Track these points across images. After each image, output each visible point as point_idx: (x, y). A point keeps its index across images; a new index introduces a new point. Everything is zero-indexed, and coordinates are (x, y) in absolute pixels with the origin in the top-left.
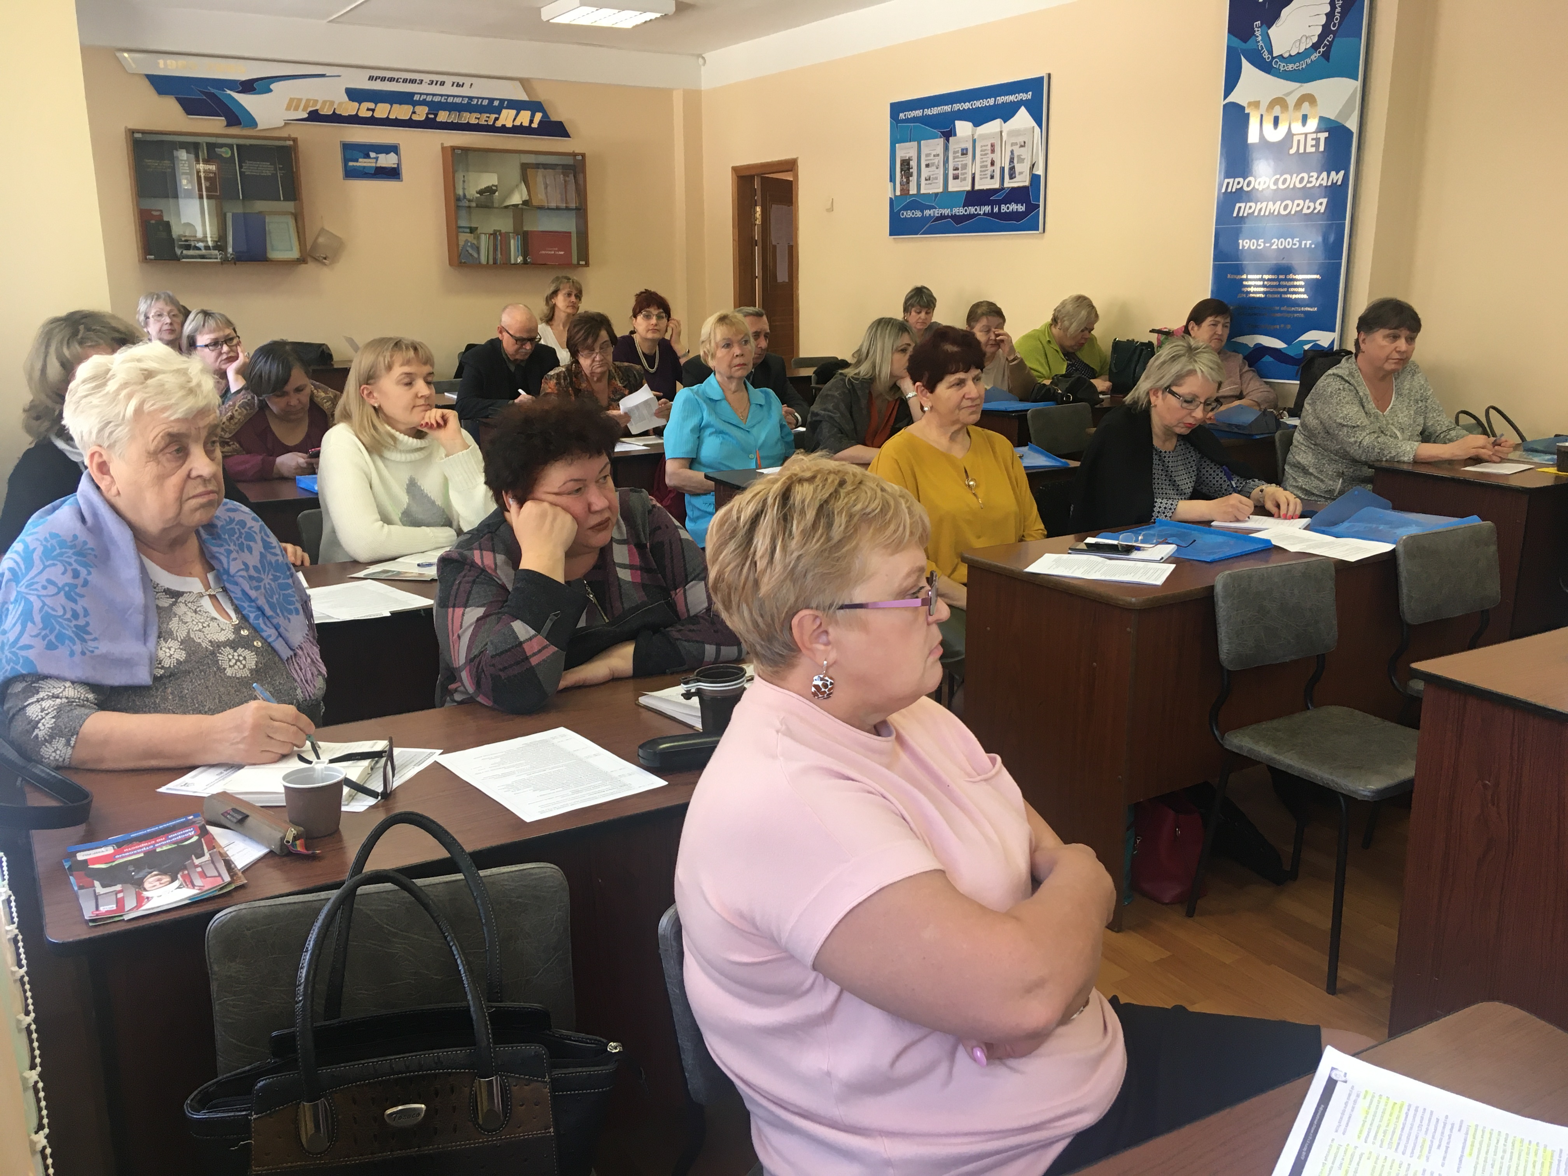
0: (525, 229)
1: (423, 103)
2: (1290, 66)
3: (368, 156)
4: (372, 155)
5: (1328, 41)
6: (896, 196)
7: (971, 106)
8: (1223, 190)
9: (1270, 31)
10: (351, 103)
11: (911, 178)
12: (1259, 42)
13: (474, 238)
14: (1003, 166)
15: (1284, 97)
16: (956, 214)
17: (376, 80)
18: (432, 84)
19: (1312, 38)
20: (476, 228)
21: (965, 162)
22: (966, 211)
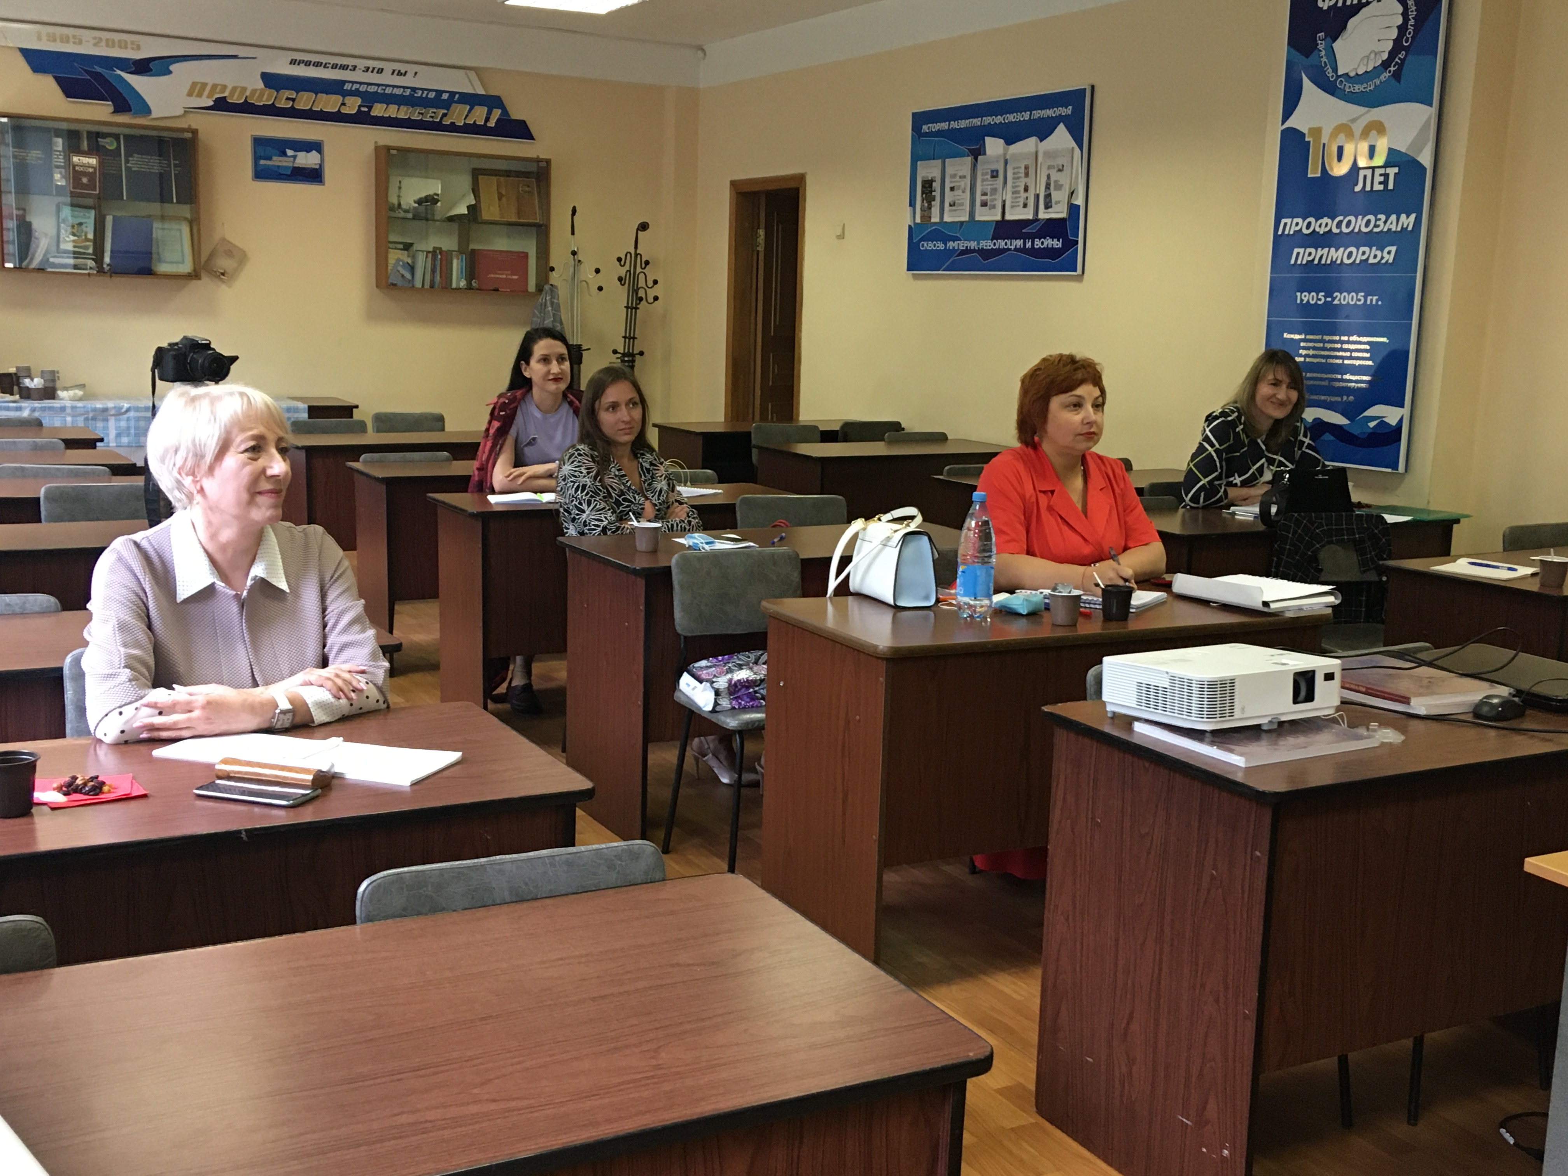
0: (472, 246)
1: (356, 93)
2: (1357, 87)
3: (284, 154)
4: (290, 152)
5: (1400, 59)
6: (915, 224)
7: (1004, 120)
8: (1280, 232)
9: (1335, 45)
10: (268, 91)
11: (933, 203)
12: (1322, 57)
13: (408, 256)
14: (1038, 192)
15: (1349, 123)
16: (982, 248)
17: (299, 64)
18: (367, 71)
19: (1382, 54)
20: (411, 245)
21: (995, 186)
22: (995, 244)
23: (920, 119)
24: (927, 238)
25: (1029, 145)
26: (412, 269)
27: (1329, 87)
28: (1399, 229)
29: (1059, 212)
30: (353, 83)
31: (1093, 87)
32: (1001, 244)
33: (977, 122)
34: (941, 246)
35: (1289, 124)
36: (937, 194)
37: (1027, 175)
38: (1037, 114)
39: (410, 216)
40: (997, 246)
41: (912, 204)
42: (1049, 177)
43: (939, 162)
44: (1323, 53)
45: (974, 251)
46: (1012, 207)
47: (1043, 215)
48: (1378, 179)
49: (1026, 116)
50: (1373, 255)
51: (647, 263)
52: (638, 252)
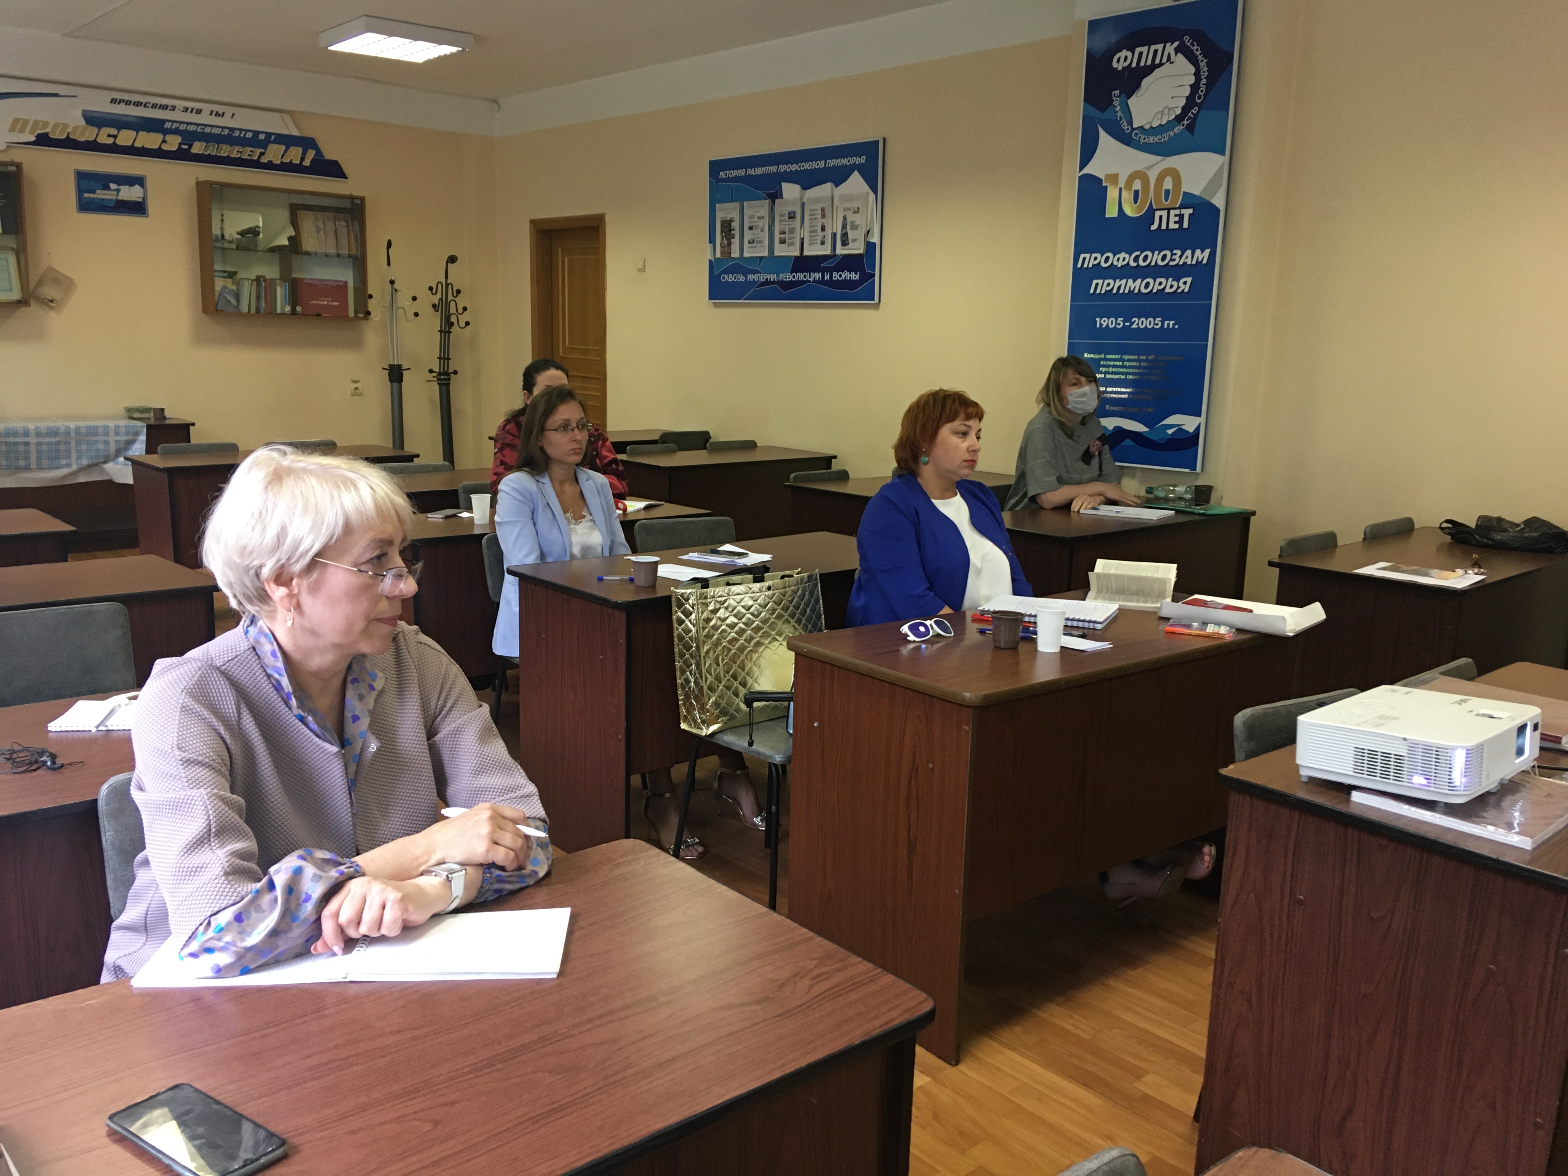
0: (294, 275)
1: (176, 132)
2: (1151, 139)
3: (108, 188)
4: (113, 186)
5: (1192, 113)
6: (716, 259)
7: (800, 167)
8: (1079, 265)
9: (1130, 102)
10: (89, 127)
11: (732, 240)
12: (1117, 112)
13: (233, 284)
14: (835, 231)
15: (1145, 171)
16: (782, 280)
17: (119, 103)
18: (186, 111)
19: (1176, 109)
20: (235, 273)
21: (792, 226)
22: (794, 277)
23: (716, 167)
24: (727, 271)
25: (825, 189)
26: (237, 296)
27: (1125, 139)
28: (1194, 262)
29: (857, 248)
30: (173, 122)
31: (884, 139)
32: (801, 276)
33: (773, 169)
34: (742, 278)
35: (1086, 171)
36: (737, 233)
37: (823, 216)
38: (831, 163)
39: (234, 246)
40: (796, 279)
41: (712, 240)
42: (845, 218)
43: (737, 205)
44: (1118, 108)
45: (774, 282)
46: (810, 244)
47: (840, 251)
48: (1173, 219)
49: (821, 164)
50: (1169, 285)
51: (458, 292)
52: (449, 281)
